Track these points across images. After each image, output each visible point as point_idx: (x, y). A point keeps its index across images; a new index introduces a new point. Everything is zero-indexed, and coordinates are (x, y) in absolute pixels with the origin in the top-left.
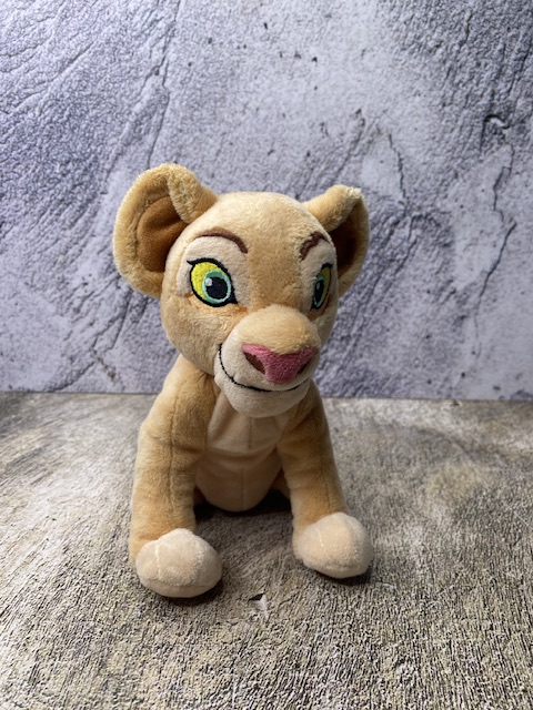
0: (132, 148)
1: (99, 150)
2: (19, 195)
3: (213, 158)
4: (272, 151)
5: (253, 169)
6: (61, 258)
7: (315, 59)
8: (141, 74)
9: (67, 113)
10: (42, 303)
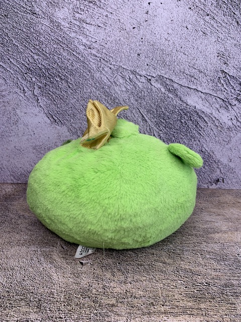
0: (179, 93)
1: (178, 108)
2: (192, 143)
3: (187, 56)
4: (187, 27)
5: (193, 37)
6: (219, 129)
7: (149, 3)
8: (150, 87)
9: (162, 120)
10: (236, 138)
